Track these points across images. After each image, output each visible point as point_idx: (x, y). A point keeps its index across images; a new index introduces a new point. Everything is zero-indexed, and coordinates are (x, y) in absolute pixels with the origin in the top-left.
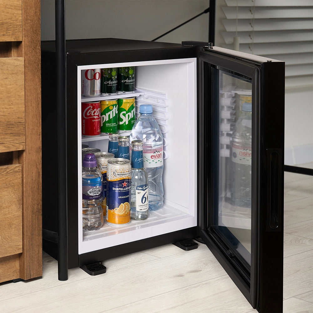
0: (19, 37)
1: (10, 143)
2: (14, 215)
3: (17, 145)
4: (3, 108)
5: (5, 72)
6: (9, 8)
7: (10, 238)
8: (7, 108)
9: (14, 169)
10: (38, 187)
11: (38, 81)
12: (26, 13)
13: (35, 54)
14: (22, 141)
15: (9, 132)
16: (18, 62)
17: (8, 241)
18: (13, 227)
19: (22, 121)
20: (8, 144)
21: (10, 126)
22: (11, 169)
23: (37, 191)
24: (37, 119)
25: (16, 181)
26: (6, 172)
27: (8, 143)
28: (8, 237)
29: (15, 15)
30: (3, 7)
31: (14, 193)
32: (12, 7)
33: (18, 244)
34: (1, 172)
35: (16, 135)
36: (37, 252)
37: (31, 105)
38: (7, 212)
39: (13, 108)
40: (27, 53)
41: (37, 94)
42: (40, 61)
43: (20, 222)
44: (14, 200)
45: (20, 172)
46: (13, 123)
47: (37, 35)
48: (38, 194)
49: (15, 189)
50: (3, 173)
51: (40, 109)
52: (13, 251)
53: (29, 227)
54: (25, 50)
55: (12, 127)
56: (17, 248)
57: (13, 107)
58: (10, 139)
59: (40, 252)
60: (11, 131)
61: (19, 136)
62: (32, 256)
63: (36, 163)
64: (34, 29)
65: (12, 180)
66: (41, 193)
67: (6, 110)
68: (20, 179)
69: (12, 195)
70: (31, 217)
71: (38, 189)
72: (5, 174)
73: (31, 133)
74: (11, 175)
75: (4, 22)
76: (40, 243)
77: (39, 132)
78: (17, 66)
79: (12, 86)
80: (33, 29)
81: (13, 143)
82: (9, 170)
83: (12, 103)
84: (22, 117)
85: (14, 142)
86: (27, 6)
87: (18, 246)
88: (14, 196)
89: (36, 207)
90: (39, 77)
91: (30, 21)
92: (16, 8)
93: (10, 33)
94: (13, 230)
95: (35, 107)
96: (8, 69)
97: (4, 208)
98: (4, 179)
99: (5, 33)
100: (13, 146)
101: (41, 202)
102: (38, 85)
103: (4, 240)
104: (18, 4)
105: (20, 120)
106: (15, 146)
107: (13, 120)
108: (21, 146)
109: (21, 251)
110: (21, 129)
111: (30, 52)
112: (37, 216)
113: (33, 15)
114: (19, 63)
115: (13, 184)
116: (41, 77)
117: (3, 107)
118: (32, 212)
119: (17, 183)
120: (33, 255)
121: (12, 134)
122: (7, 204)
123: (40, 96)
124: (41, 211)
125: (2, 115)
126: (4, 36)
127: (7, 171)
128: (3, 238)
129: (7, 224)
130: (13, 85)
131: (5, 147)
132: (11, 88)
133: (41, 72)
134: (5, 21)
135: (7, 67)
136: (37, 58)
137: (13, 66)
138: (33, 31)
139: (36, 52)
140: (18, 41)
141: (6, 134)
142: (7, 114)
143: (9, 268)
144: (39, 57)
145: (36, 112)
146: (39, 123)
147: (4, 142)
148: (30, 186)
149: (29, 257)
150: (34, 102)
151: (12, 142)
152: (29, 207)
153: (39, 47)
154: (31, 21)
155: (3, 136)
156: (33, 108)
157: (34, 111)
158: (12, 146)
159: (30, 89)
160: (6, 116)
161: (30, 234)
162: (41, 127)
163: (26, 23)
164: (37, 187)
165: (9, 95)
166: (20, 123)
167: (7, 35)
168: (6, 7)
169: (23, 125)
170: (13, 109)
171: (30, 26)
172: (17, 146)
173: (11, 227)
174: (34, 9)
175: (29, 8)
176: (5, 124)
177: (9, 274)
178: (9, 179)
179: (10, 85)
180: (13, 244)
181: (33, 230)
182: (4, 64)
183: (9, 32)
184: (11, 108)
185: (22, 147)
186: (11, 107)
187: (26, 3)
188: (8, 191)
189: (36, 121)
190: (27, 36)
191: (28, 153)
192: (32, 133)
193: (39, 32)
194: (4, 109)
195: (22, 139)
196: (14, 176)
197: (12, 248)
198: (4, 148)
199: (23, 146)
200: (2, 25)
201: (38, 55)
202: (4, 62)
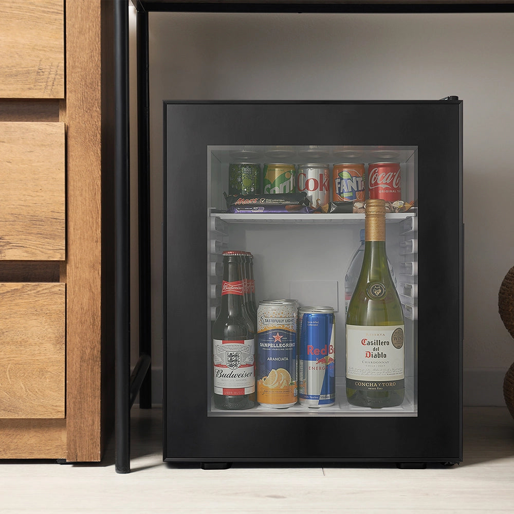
0: (57, 92)
1: (36, 248)
2: (49, 359)
3: (51, 251)
4: (24, 195)
5: (29, 142)
6: (40, 50)
7: (41, 392)
8: (31, 196)
9: (51, 288)
10: (94, 322)
11: (94, 160)
12: (73, 58)
13: (90, 119)
14: (59, 247)
15: (35, 231)
16: (53, 128)
17: (37, 395)
18: (48, 375)
19: (59, 216)
20: (34, 249)
21: (38, 222)
22: (45, 288)
23: (91, 326)
24: (92, 217)
25: (54, 307)
26: (35, 291)
27: (33, 247)
28: (37, 390)
29: (51, 59)
30: (29, 48)
31: (49, 324)
32: (45, 49)
33: (57, 404)
34: (26, 290)
35: (49, 237)
36: (91, 422)
37: (81, 195)
38: (36, 352)
39: (42, 196)
40: (74, 117)
41: (93, 179)
42: (99, 129)
43: (60, 371)
44: (49, 336)
45: (61, 294)
46: (43, 218)
47: (94, 90)
48: (93, 332)
49: (53, 320)
50: (29, 293)
51: (99, 202)
52: (46, 413)
53: (74, 380)
54: (71, 112)
55: (41, 224)
56: (54, 409)
57: (42, 194)
58: (36, 241)
59: (96, 423)
60: (38, 230)
61: (54, 239)
62: (80, 426)
63: (90, 285)
64: (88, 81)
65: (47, 305)
66: (99, 331)
67: (29, 198)
68: (61, 304)
69: (46, 327)
70: (78, 366)
71: (94, 325)
72: (33, 294)
73: (80, 238)
74: (46, 297)
75: (31, 70)
76: (95, 409)
77: (97, 238)
78: (51, 134)
79: (41, 164)
80: (85, 81)
81: (42, 248)
82: (42, 288)
83: (41, 188)
84: (60, 211)
85: (44, 247)
86: (74, 47)
87: (56, 406)
88: (50, 330)
89: (88, 351)
90: (98, 154)
91: (79, 70)
92: (53, 49)
93: (41, 86)
94: (48, 380)
95: (89, 198)
96: (34, 139)
97: (32, 345)
98: (31, 300)
99: (32, 86)
100: (42, 252)
101: (99, 347)
102: (95, 166)
103: (31, 393)
104: (57, 45)
105: (56, 215)
106: (46, 253)
107: (43, 213)
108: (58, 254)
109: (62, 416)
110: (58, 229)
111: (80, 115)
112: (90, 367)
113: (86, 61)
114: (54, 130)
115: (48, 312)
116: (100, 155)
117: (24, 193)
118: (81, 358)
119: (55, 310)
120: (82, 425)
121: (41, 234)
122: (37, 339)
123: (99, 183)
124: (99, 359)
125: (23, 204)
126: (31, 91)
127: (38, 290)
128: (29, 390)
129: (36, 370)
130: (43, 162)
131: (27, 252)
132: (41, 167)
133: (100, 146)
134: (33, 69)
135: (33, 135)
136: (93, 125)
137: (44, 134)
138: (85, 84)
139: (92, 115)
140: (57, 98)
141: (30, 233)
142: (31, 205)
143: (49, 440)
144: (97, 123)
145: (89, 206)
146: (97, 223)
147: (25, 246)
148: (77, 318)
149: (75, 427)
150: (86, 190)
151: (40, 246)
152: (76, 349)
153: (98, 109)
154: (81, 69)
155: (23, 236)
156: (85, 199)
157: (87, 204)
158: (39, 252)
159: (79, 170)
160: (29, 206)
161: (76, 392)
162: (100, 230)
163: (72, 72)
164: (92, 321)
165: (36, 176)
166: (55, 220)
167: (36, 89)
168: (35, 49)
169: (61, 224)
170: (43, 198)
171: (81, 77)
172: (50, 254)
173: (43, 374)
174: (87, 52)
175: (78, 50)
176: (27, 218)
177: (48, 448)
178: (40, 302)
179: (38, 162)
180: (47, 402)
181: (82, 386)
182: (27, 130)
183: (40, 84)
184: (38, 196)
185: (60, 256)
186: (38, 194)
187: (73, 43)
188: (39, 321)
189: (91, 219)
190: (75, 91)
191: (73, 267)
192: (82, 238)
193: (98, 85)
194: (27, 196)
195: (59, 244)
196: (51, 299)
197: (44, 407)
198: (25, 254)
199: (62, 255)
200: (28, 75)
201: (96, 120)
202: (26, 127)
